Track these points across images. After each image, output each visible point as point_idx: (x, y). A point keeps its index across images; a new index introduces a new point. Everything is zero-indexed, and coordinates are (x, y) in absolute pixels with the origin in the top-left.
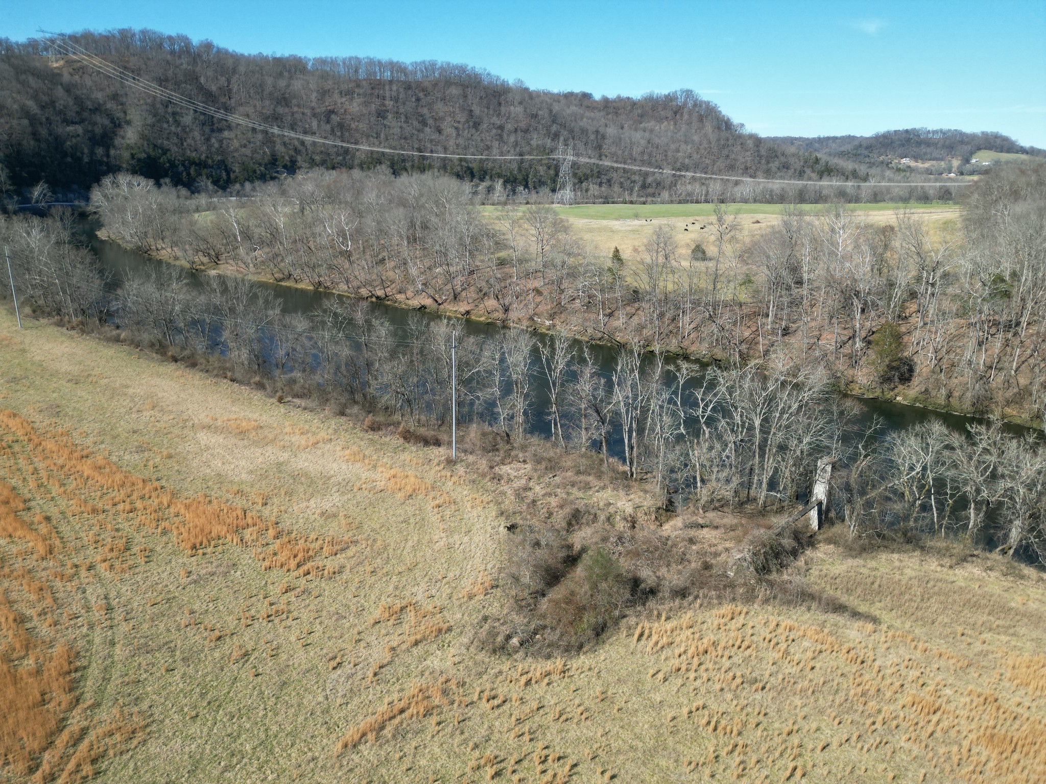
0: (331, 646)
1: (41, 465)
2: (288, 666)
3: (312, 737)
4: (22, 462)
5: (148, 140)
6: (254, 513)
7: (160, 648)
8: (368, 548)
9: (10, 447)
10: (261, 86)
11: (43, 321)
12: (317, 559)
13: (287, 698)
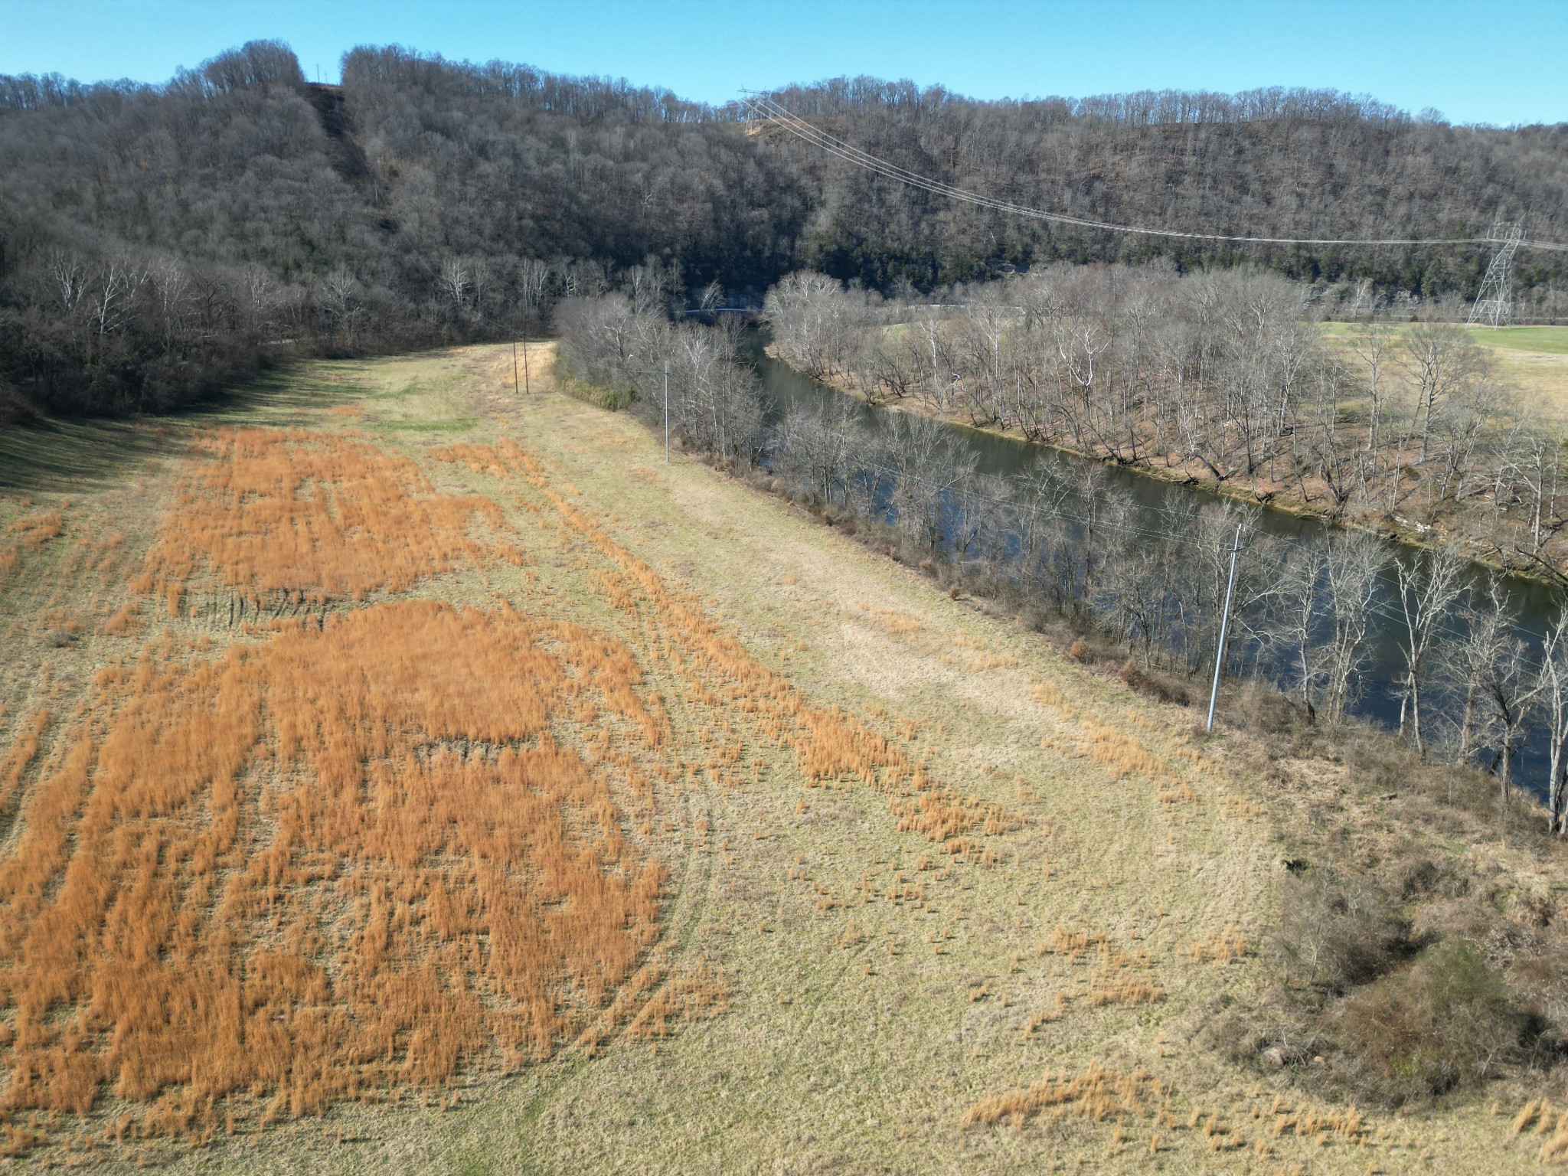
0: (975, 966)
1: (665, 633)
2: (913, 975)
3: (933, 1087)
4: (646, 626)
5: (843, 226)
6: (898, 747)
7: (759, 899)
8: (1050, 838)
9: (637, 605)
10: (999, 145)
11: (692, 456)
12: (974, 833)
13: (906, 1020)
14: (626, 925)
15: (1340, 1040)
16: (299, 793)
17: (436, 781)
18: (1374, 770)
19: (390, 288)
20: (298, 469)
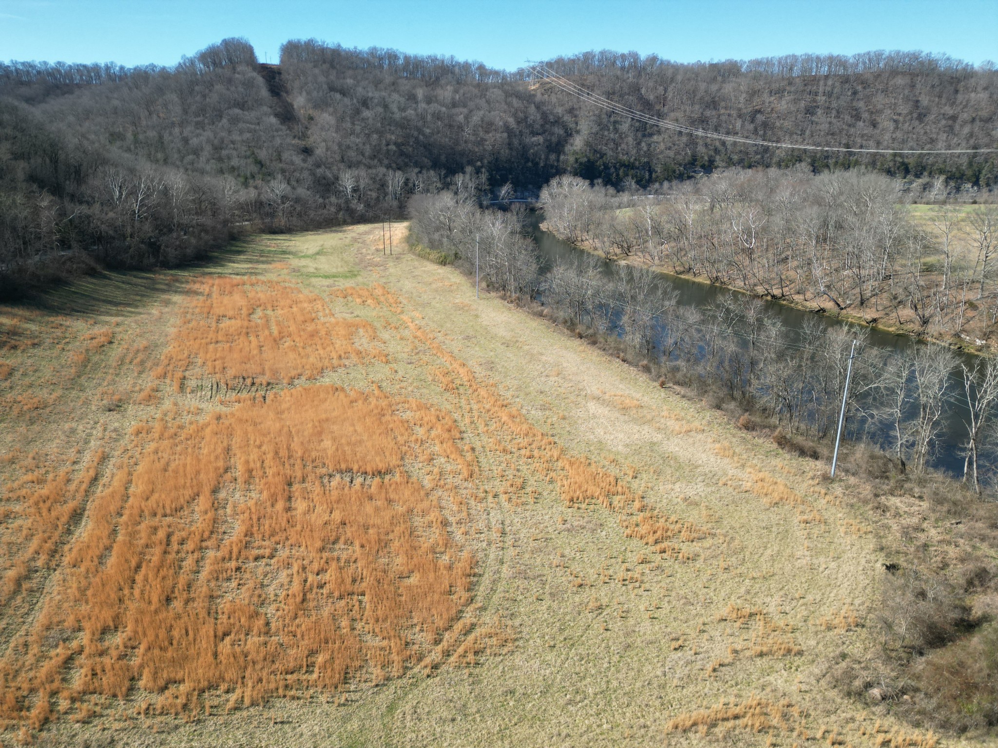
0: (676, 628)
1: (475, 407)
2: (634, 631)
3: (647, 705)
4: (463, 402)
5: (591, 146)
6: (625, 483)
7: (534, 579)
8: (725, 545)
9: (457, 388)
10: (694, 92)
11: (493, 294)
12: (675, 540)
13: (629, 660)
14: (450, 593)
15: (922, 685)
16: (251, 503)
17: (333, 498)
18: (946, 505)
19: (308, 189)
20: (252, 302)
